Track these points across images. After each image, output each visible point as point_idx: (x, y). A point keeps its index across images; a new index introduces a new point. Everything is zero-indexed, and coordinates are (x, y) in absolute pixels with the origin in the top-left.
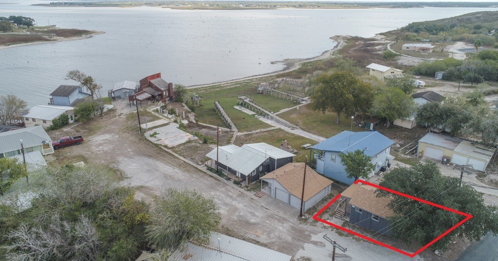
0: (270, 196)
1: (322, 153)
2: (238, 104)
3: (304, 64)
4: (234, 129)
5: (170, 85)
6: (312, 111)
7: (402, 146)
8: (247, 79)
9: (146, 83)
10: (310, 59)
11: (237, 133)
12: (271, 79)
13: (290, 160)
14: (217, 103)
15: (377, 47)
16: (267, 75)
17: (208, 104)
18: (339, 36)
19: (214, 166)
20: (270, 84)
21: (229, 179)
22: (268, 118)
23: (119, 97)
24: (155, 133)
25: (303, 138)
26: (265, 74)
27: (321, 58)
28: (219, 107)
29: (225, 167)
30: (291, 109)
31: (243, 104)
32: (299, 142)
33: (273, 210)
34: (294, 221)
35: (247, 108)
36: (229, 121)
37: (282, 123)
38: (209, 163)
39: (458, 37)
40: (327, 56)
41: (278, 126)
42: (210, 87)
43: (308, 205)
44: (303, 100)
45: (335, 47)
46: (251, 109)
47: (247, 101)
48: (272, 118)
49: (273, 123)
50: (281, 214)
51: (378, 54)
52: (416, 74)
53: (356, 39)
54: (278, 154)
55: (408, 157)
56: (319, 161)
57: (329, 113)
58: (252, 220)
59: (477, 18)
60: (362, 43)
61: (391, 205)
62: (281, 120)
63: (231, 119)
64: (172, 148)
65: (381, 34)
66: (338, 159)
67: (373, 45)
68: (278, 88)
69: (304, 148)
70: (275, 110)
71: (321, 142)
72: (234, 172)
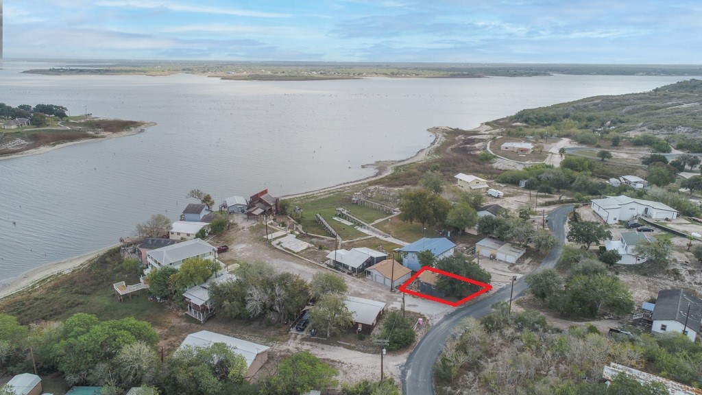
0: (372, 280)
1: (406, 253)
2: (336, 216)
3: (397, 169)
4: (338, 238)
5: (277, 200)
6: (401, 221)
7: (467, 248)
8: (339, 187)
9: (256, 200)
10: (403, 161)
11: (341, 241)
12: (364, 186)
13: (384, 258)
14: (319, 215)
15: (477, 145)
16: (359, 183)
17: (309, 215)
18: (437, 128)
19: (332, 264)
20: (364, 193)
21: (344, 272)
22: (365, 228)
23: (233, 212)
24: (280, 243)
25: (394, 244)
26: (356, 181)
27: (415, 160)
28: (321, 218)
29: (340, 264)
30: (384, 219)
31: (341, 216)
32: (391, 247)
33: (374, 287)
34: (388, 292)
35: (345, 219)
36: (333, 231)
37: (377, 232)
38: (328, 262)
39: (566, 131)
40: (422, 158)
41: (374, 235)
42: (304, 196)
43: (396, 284)
44: (395, 211)
45: (431, 144)
46: (349, 220)
47: (345, 212)
48: (368, 228)
49: (369, 232)
50: (380, 289)
51: (475, 155)
52: (503, 183)
53: (457, 132)
54: (376, 254)
55: (469, 256)
56: (404, 259)
57: (415, 223)
58: (363, 293)
59: (596, 105)
60: (463, 138)
61: (438, 277)
62: (376, 229)
63: (335, 230)
64: (297, 253)
65: (487, 124)
66: (416, 257)
67: (473, 141)
68: (371, 197)
69: (395, 251)
70: (370, 220)
71: (406, 245)
72: (346, 267)
